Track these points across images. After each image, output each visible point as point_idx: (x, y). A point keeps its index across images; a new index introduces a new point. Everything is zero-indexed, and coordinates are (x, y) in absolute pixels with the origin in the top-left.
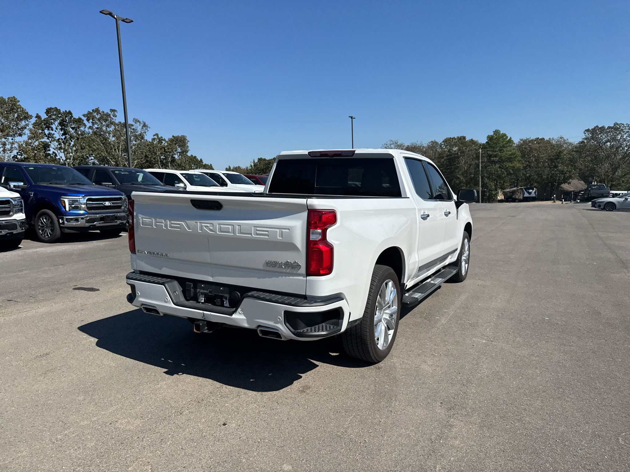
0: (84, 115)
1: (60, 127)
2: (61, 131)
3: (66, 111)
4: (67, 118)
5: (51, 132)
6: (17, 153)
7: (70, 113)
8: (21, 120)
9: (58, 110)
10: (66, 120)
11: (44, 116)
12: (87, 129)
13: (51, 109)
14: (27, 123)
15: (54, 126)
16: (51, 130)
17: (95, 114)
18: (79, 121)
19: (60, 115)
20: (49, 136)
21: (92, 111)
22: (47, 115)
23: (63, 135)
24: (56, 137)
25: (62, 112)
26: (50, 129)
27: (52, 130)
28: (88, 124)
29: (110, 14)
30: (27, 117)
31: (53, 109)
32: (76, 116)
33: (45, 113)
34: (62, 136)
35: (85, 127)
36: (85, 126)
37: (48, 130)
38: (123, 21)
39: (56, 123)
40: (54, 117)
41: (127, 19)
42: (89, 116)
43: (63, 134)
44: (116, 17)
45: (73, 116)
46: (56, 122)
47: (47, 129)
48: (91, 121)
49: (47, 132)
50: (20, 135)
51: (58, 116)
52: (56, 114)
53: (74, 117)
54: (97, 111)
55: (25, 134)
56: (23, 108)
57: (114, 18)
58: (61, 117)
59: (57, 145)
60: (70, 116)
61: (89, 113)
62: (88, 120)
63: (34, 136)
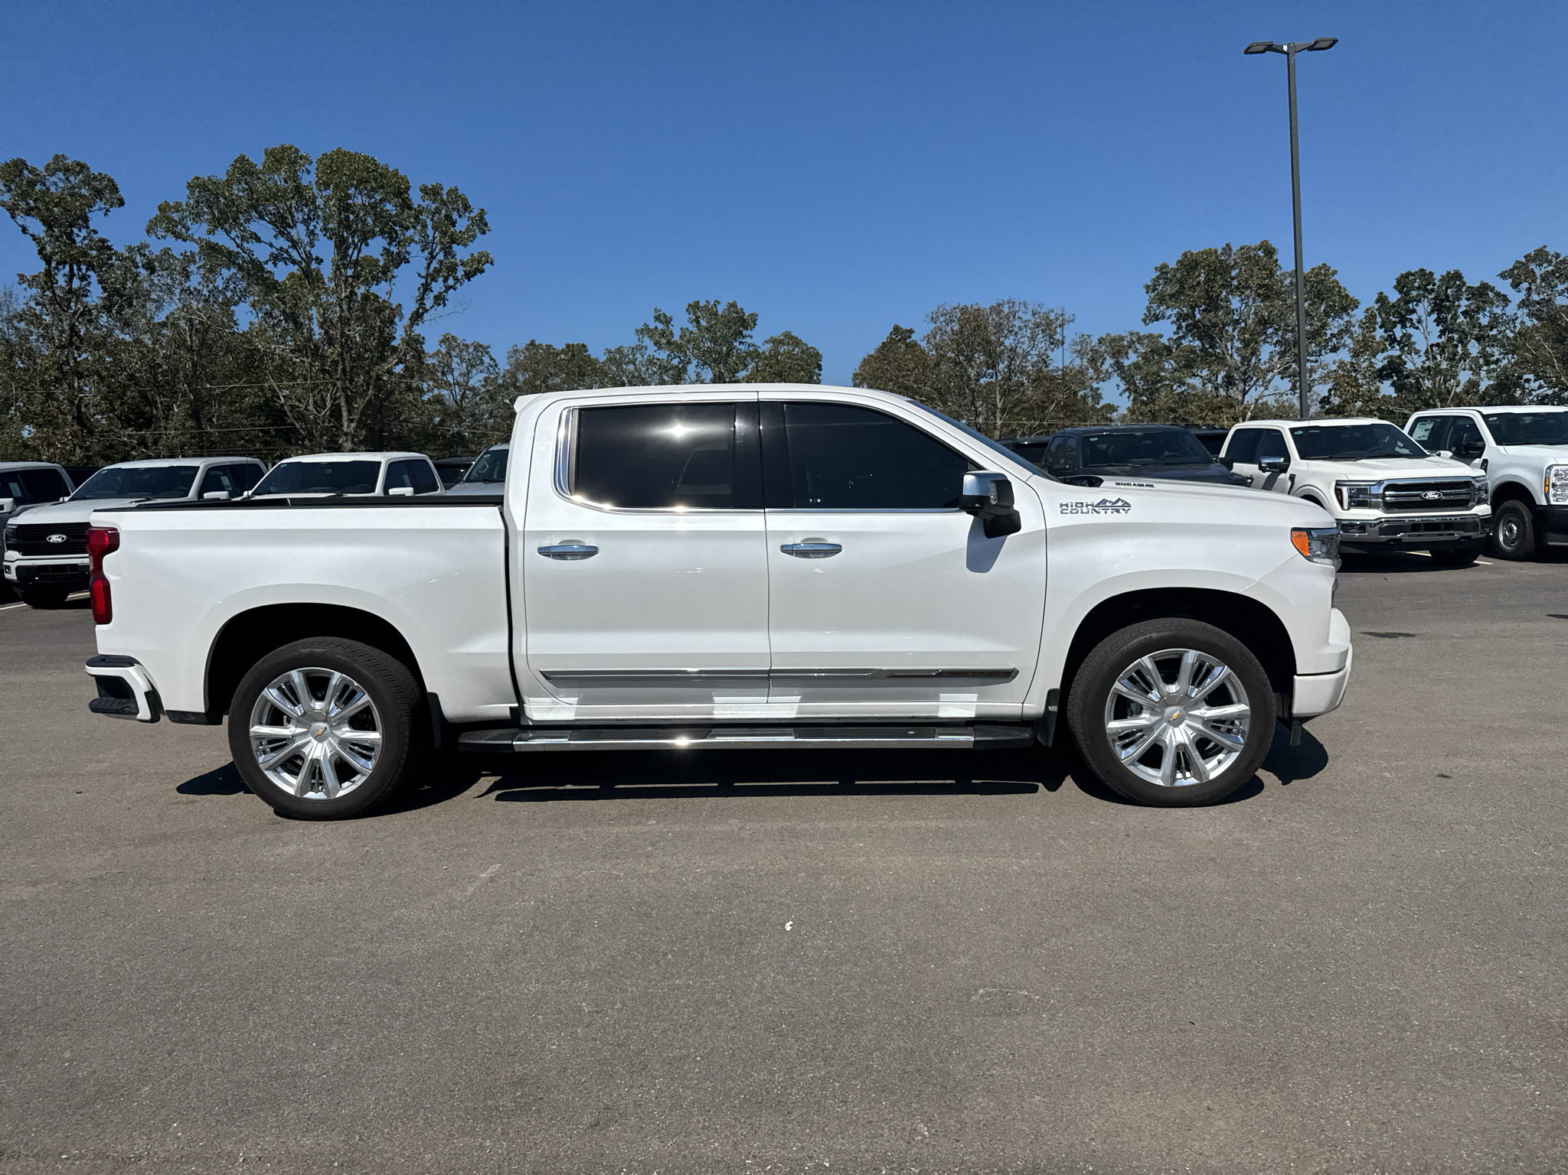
0: (1503, 276)
1: (1434, 316)
2: (1438, 325)
3: (1449, 273)
4: (1449, 291)
5: (1411, 331)
6: (1330, 391)
7: (1457, 276)
8: (1338, 315)
9: (1425, 275)
10: (1447, 296)
11: (1394, 297)
12: (1511, 309)
13: (1409, 274)
14: (1346, 318)
15: (1414, 317)
16: (1410, 327)
17: (1532, 266)
18: (1482, 292)
19: (1430, 287)
20: (1406, 343)
21: (1524, 260)
22: (1400, 292)
23: (1442, 333)
24: (1414, 343)
25: (1437, 277)
26: (1408, 325)
27: (1413, 325)
28: (1516, 297)
29: (1270, 48)
30: (1347, 304)
31: (1412, 274)
32: (1472, 281)
33: (1395, 287)
34: (1440, 336)
35: (1507, 305)
36: (1505, 300)
37: (1404, 326)
38: (1311, 48)
39: (1423, 308)
40: (1414, 293)
41: (1316, 42)
42: (1517, 275)
43: (1441, 331)
44: (1285, 48)
45: (1464, 284)
46: (1421, 305)
47: (1399, 326)
48: (1525, 285)
49: (1398, 332)
50: (1334, 349)
51: (1426, 290)
52: (1419, 288)
53: (1468, 285)
54: (1540, 256)
55: (1345, 346)
56: (1340, 287)
57: (1284, 52)
58: (1433, 290)
59: (1424, 362)
60: (1458, 283)
61: (1518, 265)
62: (1516, 286)
63: (1365, 346)
